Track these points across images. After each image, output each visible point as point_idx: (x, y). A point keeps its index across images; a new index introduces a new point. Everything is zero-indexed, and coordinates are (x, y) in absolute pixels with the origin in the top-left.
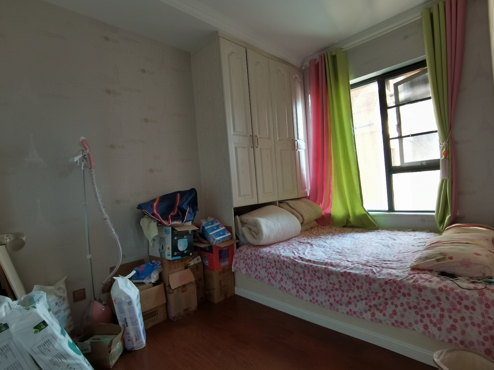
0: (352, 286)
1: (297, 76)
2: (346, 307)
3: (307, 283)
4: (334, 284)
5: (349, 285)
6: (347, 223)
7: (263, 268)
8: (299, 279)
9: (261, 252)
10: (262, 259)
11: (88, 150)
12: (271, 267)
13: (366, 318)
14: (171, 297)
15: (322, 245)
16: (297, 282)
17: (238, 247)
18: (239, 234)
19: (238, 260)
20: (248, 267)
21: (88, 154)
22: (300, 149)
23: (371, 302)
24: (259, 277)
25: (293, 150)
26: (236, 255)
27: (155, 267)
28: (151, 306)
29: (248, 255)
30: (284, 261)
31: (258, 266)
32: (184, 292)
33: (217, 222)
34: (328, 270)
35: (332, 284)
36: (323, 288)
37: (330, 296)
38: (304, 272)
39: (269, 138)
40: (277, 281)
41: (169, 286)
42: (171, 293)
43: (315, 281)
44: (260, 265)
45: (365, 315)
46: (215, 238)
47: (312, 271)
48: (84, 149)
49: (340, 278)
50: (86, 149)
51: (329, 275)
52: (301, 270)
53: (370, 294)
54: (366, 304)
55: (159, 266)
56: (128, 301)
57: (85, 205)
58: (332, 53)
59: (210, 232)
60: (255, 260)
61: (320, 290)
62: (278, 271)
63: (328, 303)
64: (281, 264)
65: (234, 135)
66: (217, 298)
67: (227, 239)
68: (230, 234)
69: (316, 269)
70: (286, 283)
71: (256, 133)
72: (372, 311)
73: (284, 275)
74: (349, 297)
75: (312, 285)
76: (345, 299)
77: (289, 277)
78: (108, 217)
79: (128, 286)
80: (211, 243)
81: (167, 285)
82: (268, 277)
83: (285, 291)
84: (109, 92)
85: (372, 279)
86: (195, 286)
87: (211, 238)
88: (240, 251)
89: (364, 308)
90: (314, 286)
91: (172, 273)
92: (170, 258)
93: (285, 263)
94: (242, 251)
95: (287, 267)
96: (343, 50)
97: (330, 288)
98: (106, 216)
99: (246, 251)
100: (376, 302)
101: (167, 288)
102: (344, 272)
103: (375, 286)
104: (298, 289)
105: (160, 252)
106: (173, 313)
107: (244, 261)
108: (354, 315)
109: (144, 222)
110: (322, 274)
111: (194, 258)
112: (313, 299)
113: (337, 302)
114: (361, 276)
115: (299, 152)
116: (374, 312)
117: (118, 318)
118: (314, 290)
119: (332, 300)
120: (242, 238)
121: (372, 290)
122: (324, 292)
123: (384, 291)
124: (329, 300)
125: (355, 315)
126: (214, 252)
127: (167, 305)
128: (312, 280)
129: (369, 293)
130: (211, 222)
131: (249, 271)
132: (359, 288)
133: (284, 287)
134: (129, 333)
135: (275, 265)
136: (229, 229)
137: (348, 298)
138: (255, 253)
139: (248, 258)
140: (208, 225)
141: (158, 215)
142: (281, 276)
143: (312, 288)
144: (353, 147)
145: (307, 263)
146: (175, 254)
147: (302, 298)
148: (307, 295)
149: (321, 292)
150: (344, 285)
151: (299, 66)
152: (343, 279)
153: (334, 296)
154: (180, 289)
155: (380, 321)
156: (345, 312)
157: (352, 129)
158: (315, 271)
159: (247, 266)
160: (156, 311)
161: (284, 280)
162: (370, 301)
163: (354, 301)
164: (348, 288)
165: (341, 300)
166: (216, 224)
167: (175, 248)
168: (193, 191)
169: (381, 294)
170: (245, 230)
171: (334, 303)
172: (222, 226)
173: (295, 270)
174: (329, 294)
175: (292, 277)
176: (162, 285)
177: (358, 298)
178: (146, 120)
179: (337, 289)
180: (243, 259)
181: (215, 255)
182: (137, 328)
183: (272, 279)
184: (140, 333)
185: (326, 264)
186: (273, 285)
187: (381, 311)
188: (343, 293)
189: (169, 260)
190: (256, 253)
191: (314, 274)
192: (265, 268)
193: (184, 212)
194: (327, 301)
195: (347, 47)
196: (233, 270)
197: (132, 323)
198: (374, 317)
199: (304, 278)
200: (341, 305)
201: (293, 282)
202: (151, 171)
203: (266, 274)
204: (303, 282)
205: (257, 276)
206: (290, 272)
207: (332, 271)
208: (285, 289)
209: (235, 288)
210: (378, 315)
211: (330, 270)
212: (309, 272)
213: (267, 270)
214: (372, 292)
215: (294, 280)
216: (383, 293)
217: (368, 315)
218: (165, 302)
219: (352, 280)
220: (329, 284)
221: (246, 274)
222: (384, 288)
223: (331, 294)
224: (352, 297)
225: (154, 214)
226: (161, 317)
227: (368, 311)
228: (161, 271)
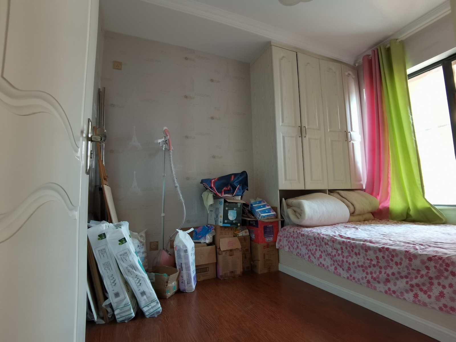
0: (390, 262)
1: (350, 73)
2: (384, 285)
3: (345, 259)
4: (371, 260)
5: (387, 261)
6: (407, 217)
7: (304, 245)
8: (337, 256)
9: (303, 230)
10: (303, 237)
11: (168, 137)
12: (311, 244)
13: (407, 299)
14: (220, 257)
15: (368, 229)
16: (335, 259)
17: (282, 226)
18: (284, 215)
19: (282, 238)
20: (291, 245)
21: (168, 140)
22: (354, 140)
23: (413, 280)
24: (300, 255)
25: (346, 141)
26: (280, 234)
27: (210, 230)
28: (204, 261)
29: (291, 233)
30: (323, 238)
31: (299, 243)
32: (231, 256)
33: (264, 202)
34: (366, 246)
35: (369, 260)
36: (360, 264)
37: (367, 273)
38: (342, 248)
39: (318, 129)
40: (316, 258)
41: (220, 248)
42: (220, 254)
43: (352, 257)
44: (301, 242)
45: (406, 296)
46: (260, 214)
47: (350, 247)
48: (166, 136)
49: (377, 254)
50: (167, 136)
51: (366, 251)
52: (339, 247)
53: (411, 271)
54: (407, 283)
55: (213, 230)
56: (185, 249)
57: (164, 176)
58: (386, 46)
59: (257, 209)
60: (297, 238)
61: (357, 266)
62: (318, 248)
63: (365, 281)
64: (320, 241)
65: (282, 125)
66: (261, 269)
67: (272, 218)
68: (275, 213)
69: (354, 245)
70: (325, 260)
71: (305, 123)
72: (415, 292)
73: (323, 252)
74: (387, 273)
75: (349, 261)
76: (383, 276)
77: (328, 254)
78: (178, 186)
79: (186, 238)
80: (257, 218)
81: (218, 247)
82: (308, 254)
83: (324, 268)
84: (186, 97)
85: (412, 254)
86: (241, 253)
87: (257, 213)
88: (284, 230)
89: (405, 287)
90: (351, 263)
91: (223, 238)
92: (221, 224)
93: (324, 240)
94: (285, 230)
95: (326, 244)
96: (398, 41)
97: (367, 265)
98: (177, 185)
99: (289, 230)
100: (419, 280)
101: (218, 250)
102: (382, 247)
103: (416, 263)
104: (336, 266)
105: (215, 220)
106: (221, 273)
107: (287, 239)
108: (393, 295)
109: (205, 194)
110: (359, 250)
111: (243, 231)
112: (351, 276)
113: (375, 279)
114: (401, 252)
115: (353, 144)
116: (417, 293)
117: (177, 263)
118: (352, 266)
119: (369, 277)
120: (287, 219)
121: (413, 267)
122: (361, 269)
123: (427, 268)
124: (366, 277)
125: (395, 295)
126: (259, 226)
127: (216, 263)
128: (350, 256)
129: (409, 270)
130: (259, 202)
131: (291, 249)
132: (398, 264)
133: (322, 264)
134: (183, 276)
135: (315, 242)
136: (274, 209)
137: (386, 275)
138: (296, 232)
139: (290, 236)
140: (256, 203)
141: (214, 187)
142: (320, 253)
143: (350, 264)
144: (412, 135)
145: (345, 240)
146: (226, 221)
147: (340, 275)
148: (345, 272)
149: (358, 268)
150: (382, 260)
151: (352, 63)
152: (380, 255)
153: (371, 273)
154: (228, 252)
155: (425, 304)
156: (383, 291)
157: (409, 116)
158: (353, 247)
159: (289, 244)
160: (208, 268)
161: (323, 257)
162: (411, 279)
163: (393, 279)
164: (386, 264)
165: (378, 277)
166: (263, 204)
167: (226, 216)
168: (244, 173)
169: (424, 272)
170: (290, 212)
171: (371, 280)
172: (268, 206)
173: (333, 246)
174: (366, 271)
175: (330, 254)
176: (214, 246)
177: (397, 275)
178: (212, 118)
179: (374, 266)
180: (286, 237)
181: (260, 230)
182: (189, 274)
183: (311, 256)
184: (191, 278)
185: (365, 241)
186: (313, 262)
187: (425, 292)
188: (380, 270)
189: (221, 227)
190: (298, 231)
191: (352, 250)
192: (306, 245)
193: (234, 188)
194: (364, 278)
195: (402, 37)
196: (277, 247)
197: (186, 268)
198: (417, 299)
199: (342, 254)
200: (379, 282)
201: (331, 259)
202: (214, 157)
203: (307, 252)
204: (340, 258)
205: (298, 253)
206: (329, 248)
207: (370, 246)
208: (323, 265)
209: (279, 265)
210: (422, 296)
211: (368, 246)
212: (346, 248)
213: (308, 247)
214: (413, 269)
215: (332, 256)
216: (427, 271)
217: (410, 296)
218: (215, 261)
219: (390, 256)
220: (366, 260)
221: (288, 251)
222: (427, 264)
223: (369, 270)
224: (390, 273)
225: (211, 188)
226: (211, 274)
227: (410, 291)
228: (214, 235)
